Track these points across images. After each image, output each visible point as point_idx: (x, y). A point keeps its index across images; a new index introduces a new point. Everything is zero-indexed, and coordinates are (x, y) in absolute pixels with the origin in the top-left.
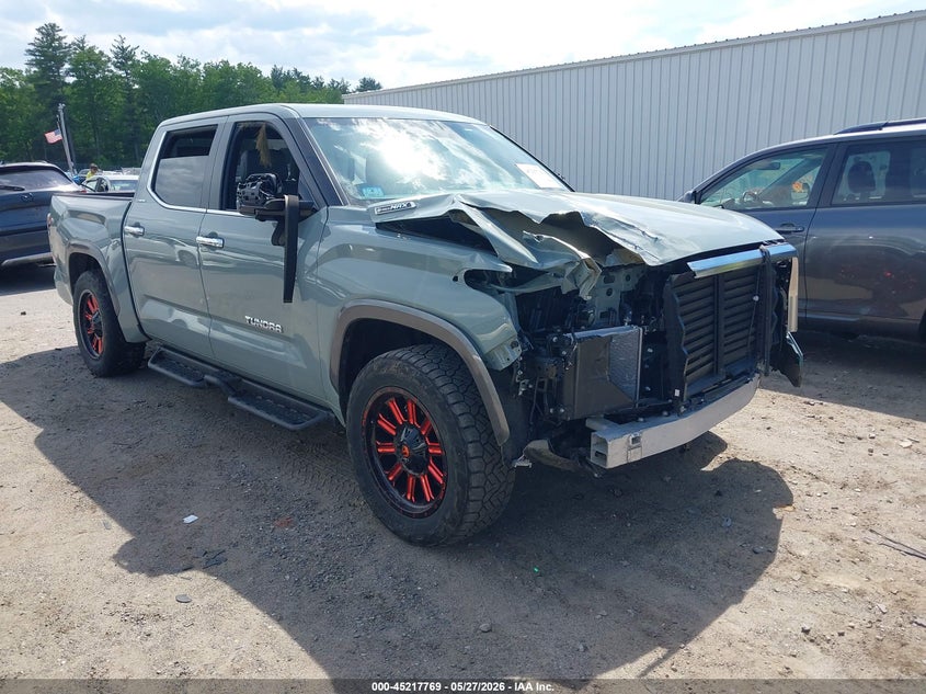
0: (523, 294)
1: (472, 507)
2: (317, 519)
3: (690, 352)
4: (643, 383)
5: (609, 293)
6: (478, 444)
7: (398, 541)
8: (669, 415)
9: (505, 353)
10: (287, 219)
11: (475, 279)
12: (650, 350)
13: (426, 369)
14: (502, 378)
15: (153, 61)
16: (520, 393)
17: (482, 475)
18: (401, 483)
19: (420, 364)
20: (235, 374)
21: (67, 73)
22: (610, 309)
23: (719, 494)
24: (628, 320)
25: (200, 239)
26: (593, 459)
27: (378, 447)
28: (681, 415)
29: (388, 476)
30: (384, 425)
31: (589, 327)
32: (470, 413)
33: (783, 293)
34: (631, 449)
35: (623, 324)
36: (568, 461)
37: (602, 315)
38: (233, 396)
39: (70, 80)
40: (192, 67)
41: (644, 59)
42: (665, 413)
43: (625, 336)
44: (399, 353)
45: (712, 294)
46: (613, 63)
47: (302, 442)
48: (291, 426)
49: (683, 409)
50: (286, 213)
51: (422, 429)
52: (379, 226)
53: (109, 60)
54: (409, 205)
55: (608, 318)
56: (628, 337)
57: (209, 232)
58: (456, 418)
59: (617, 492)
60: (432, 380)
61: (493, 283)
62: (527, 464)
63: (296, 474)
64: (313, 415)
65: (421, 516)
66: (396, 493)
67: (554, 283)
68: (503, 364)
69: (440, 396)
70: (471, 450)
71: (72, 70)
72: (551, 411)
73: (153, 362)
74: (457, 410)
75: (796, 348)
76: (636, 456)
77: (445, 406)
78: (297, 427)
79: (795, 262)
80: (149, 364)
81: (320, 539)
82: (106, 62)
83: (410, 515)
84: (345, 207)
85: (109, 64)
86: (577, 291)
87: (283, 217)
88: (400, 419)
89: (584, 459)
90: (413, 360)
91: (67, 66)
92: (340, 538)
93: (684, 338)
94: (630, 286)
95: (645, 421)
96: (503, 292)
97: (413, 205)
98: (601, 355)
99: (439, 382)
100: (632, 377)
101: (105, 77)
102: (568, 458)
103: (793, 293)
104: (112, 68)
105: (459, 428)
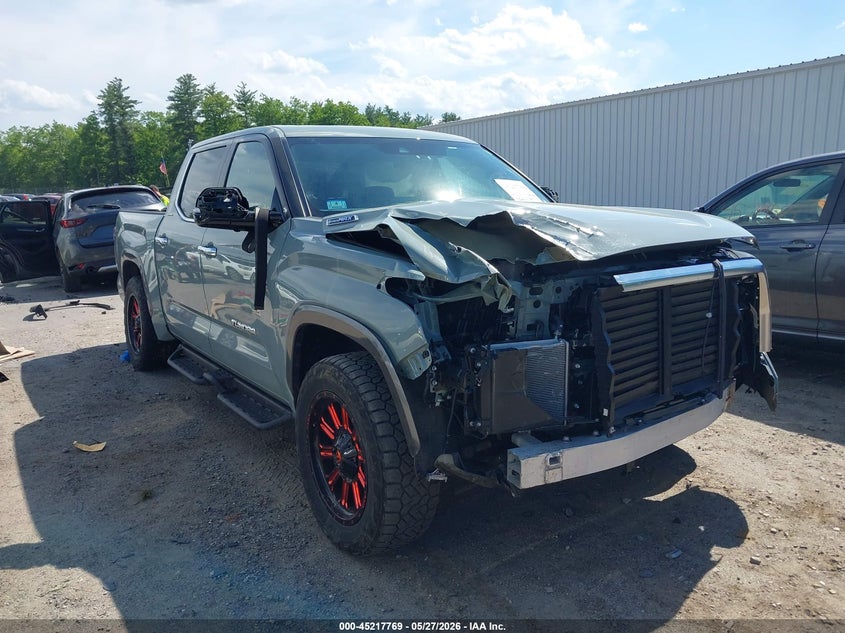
0: (447, 304)
1: (387, 518)
2: (265, 517)
3: (618, 372)
4: (572, 399)
5: (537, 304)
6: (395, 454)
7: (331, 546)
8: (600, 435)
9: (417, 362)
10: (256, 230)
11: (397, 288)
12: (578, 366)
13: (353, 376)
14: (416, 388)
15: (269, 102)
16: (438, 404)
17: (399, 486)
18: (338, 488)
19: (348, 370)
20: (230, 372)
21: (198, 115)
22: (537, 322)
23: (677, 521)
24: (557, 333)
25: (200, 248)
26: (509, 477)
27: (321, 450)
28: (610, 437)
29: (328, 480)
30: (325, 429)
31: (513, 339)
32: (389, 422)
33: (753, 309)
34: (548, 469)
35: (553, 337)
36: (483, 477)
37: (530, 327)
38: (223, 393)
39: (201, 120)
40: (303, 107)
41: (696, 87)
42: (596, 433)
43: (549, 350)
44: (332, 359)
45: (657, 309)
46: (666, 91)
47: (283, 440)
48: (257, 425)
49: (612, 430)
50: (256, 225)
51: (353, 435)
52: (328, 236)
53: (233, 103)
54: (353, 218)
55: (535, 331)
56: (555, 350)
57: (207, 242)
58: (375, 425)
59: (569, 512)
60: (357, 387)
61: (415, 292)
62: (442, 478)
63: (265, 471)
64: (281, 415)
65: (348, 523)
66: (333, 498)
67: (475, 293)
68: (416, 373)
69: (361, 403)
70: (387, 459)
71: (202, 112)
72: (471, 423)
73: (172, 359)
74: (376, 418)
75: (770, 369)
76: (555, 477)
77: (365, 413)
78: (264, 425)
79: (762, 278)
80: (169, 361)
81: (259, 538)
82: (231, 105)
83: (341, 521)
84: (308, 219)
85: (233, 106)
86: (497, 304)
87: (253, 228)
88: (337, 424)
89: (501, 476)
90: (343, 366)
91: (199, 108)
92: (278, 538)
93: (610, 358)
94: (562, 298)
95: (570, 440)
96: (423, 301)
97: (356, 218)
98: (518, 369)
99: (362, 389)
100: (561, 393)
101: (228, 117)
102: (484, 475)
103: (765, 310)
104: (235, 109)
105: (376, 437)
